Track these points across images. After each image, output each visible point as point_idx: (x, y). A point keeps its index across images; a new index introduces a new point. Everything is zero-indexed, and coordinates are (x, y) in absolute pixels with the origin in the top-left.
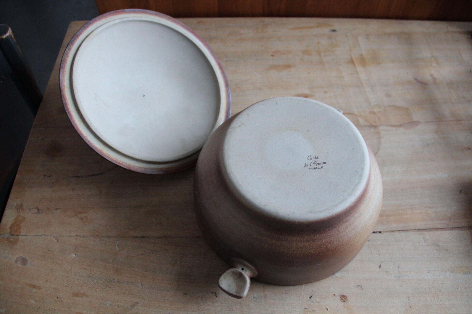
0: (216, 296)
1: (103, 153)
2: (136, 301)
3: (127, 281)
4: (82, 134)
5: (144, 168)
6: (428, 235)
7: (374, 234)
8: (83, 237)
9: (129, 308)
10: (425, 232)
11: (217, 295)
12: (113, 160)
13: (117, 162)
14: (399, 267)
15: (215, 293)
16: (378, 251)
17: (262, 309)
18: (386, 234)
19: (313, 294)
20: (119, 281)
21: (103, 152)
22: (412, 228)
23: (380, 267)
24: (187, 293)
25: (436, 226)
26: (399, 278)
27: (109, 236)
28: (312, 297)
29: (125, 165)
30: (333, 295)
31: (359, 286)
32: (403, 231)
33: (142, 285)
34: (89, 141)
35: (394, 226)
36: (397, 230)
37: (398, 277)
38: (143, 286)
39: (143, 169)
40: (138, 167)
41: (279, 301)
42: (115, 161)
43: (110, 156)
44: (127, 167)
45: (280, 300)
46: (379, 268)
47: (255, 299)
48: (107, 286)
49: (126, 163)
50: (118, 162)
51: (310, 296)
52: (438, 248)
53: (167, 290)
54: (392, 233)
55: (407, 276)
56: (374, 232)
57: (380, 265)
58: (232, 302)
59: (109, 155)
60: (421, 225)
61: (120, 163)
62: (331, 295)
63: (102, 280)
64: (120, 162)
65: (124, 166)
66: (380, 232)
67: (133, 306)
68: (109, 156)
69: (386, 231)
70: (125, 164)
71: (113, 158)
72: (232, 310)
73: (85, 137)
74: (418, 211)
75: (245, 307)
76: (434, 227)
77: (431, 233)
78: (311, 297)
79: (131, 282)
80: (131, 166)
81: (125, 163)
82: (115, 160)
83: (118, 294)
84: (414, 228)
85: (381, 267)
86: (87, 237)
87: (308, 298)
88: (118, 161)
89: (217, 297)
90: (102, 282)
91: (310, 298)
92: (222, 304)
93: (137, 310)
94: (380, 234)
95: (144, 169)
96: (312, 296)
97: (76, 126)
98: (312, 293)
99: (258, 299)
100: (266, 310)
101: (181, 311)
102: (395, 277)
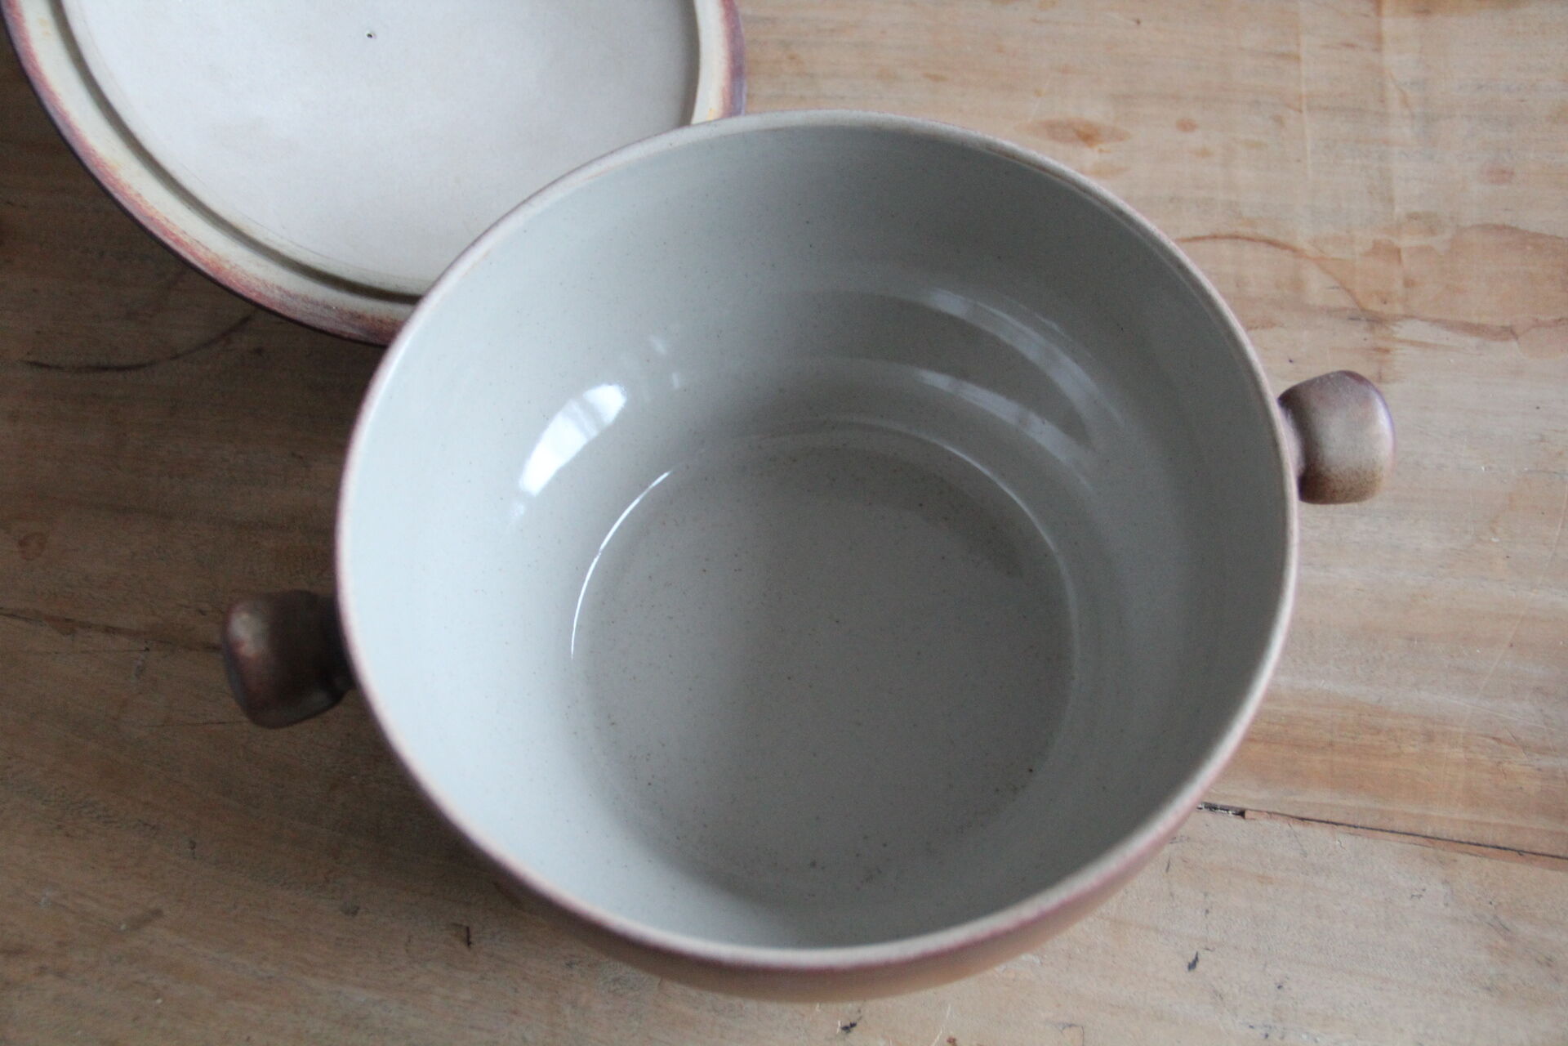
0: (469, 943)
1: (116, 180)
2: (152, 906)
3: (140, 821)
4: (43, 81)
5: (280, 288)
6: (1471, 870)
7: (1208, 816)
8: (13, 615)
9: (123, 927)
10: (1463, 859)
11: (472, 940)
12: (152, 219)
13: (166, 232)
14: (1280, 987)
15: (468, 929)
16: (1206, 895)
17: (633, 1035)
18: (1266, 823)
19: (861, 1018)
20: (109, 817)
21: (117, 177)
22: (1399, 824)
23: (1192, 966)
24: (358, 908)
25: (1527, 841)
26: (1267, 1036)
27: (114, 629)
28: (854, 1029)
29: (201, 253)
30: (947, 1038)
31: (1070, 1026)
32: (1352, 830)
33: (193, 848)
34: (64, 117)
35: (1318, 798)
36: (1324, 817)
37: (1263, 1031)
38: (196, 850)
39: (277, 291)
40: (257, 279)
41: (713, 1013)
42: (162, 226)
43: (142, 201)
44: (206, 264)
45: (716, 1011)
46: (1187, 969)
47: (619, 986)
48: (59, 827)
49: (207, 249)
50: (173, 234)
51: (848, 1024)
52: (1502, 943)
53: (285, 883)
54: (1298, 828)
55: (1307, 1033)
56: (1212, 808)
57: (1194, 957)
58: (524, 979)
59: (139, 195)
60: (1449, 817)
61: (177, 241)
62: (938, 1037)
63: (46, 801)
64: (181, 236)
65: (193, 254)
66: (1241, 813)
67: (137, 924)
68: (138, 200)
69: (1271, 814)
70: (203, 250)
71: (157, 212)
72: (515, 1012)
73: (52, 93)
74: (1459, 754)
75: (568, 1010)
76: (1516, 841)
77: (1490, 866)
78: (847, 1029)
79: (153, 828)
80: (227, 266)
81: (203, 246)
82: (164, 222)
83: (93, 868)
84: (1411, 826)
85: (1200, 966)
86: (26, 619)
87: (838, 1030)
88: (175, 232)
89: (472, 945)
90: (44, 807)
91: (844, 1032)
92: (482, 978)
93: (151, 942)
94: (1239, 821)
95: (282, 296)
96: (853, 1025)
97: (26, 40)
98: (859, 1011)
99: (632, 988)
100: (650, 1038)
101: (315, 975)
102: (1251, 1027)
